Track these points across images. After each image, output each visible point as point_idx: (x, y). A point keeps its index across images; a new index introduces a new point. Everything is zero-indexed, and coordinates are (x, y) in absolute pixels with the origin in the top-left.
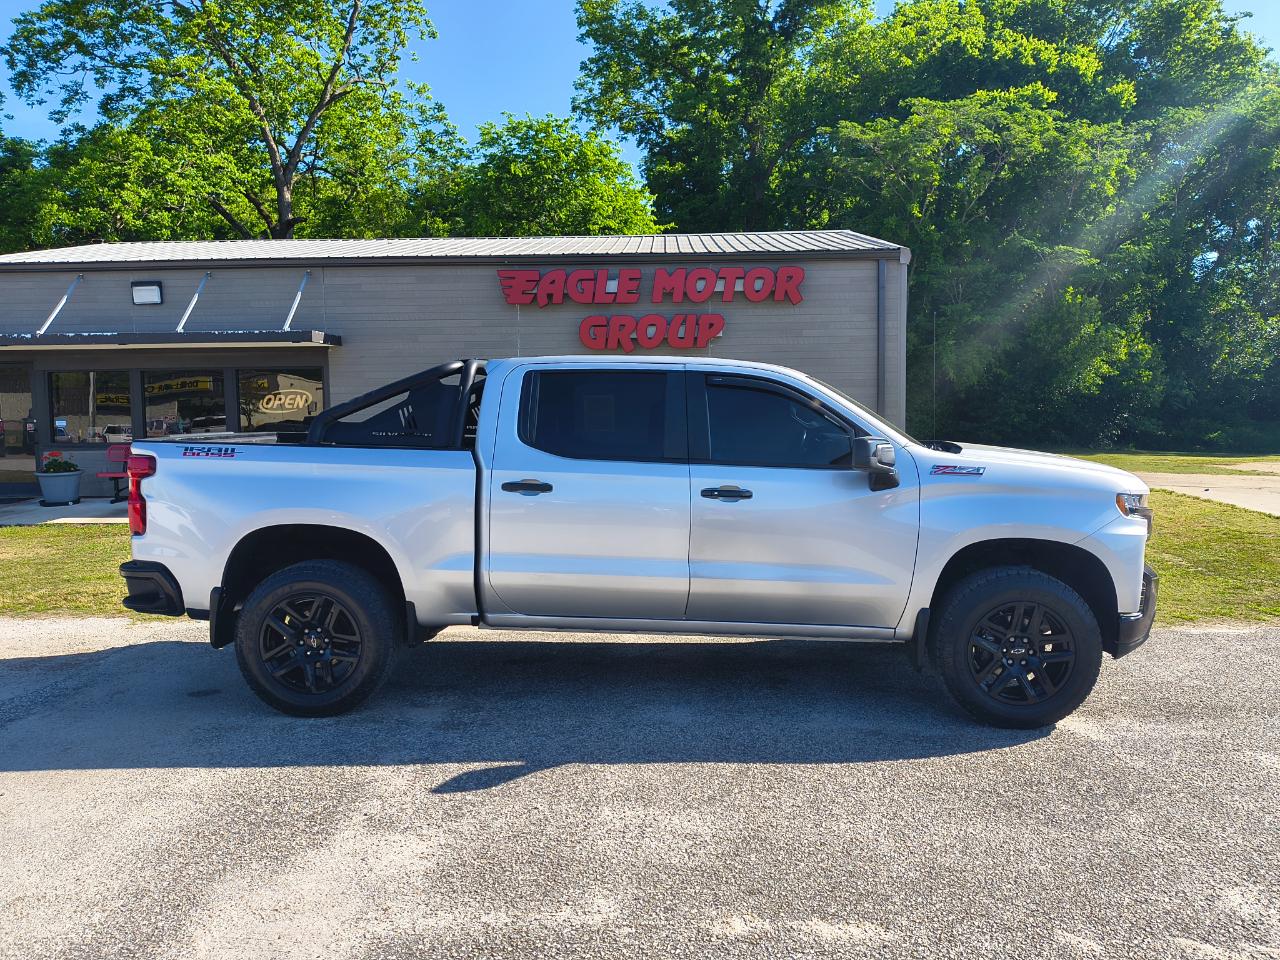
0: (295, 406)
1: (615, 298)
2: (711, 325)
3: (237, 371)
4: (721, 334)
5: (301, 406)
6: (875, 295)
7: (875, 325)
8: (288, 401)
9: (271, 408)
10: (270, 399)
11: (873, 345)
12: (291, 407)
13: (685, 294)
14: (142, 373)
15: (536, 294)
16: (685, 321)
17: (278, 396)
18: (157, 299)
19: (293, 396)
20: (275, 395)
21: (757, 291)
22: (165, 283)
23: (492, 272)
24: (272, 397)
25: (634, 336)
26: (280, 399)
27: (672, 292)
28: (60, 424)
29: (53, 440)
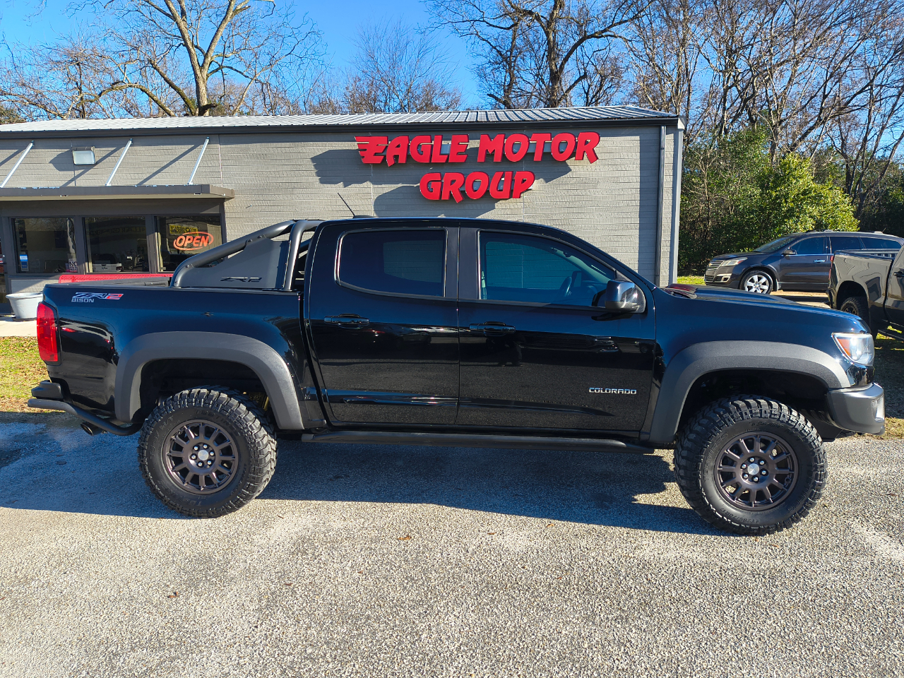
0: (201, 245)
1: (448, 159)
2: (524, 181)
3: (156, 217)
4: (531, 188)
5: (205, 245)
8: (195, 241)
9: (183, 247)
10: (181, 239)
12: (198, 245)
13: (503, 155)
14: (84, 219)
15: (385, 156)
17: (187, 239)
18: (93, 161)
19: (200, 237)
20: (185, 236)
21: (562, 152)
23: (351, 138)
24: (184, 238)
25: (462, 189)
26: (189, 240)
27: (492, 155)
28: (24, 258)
29: (19, 271)
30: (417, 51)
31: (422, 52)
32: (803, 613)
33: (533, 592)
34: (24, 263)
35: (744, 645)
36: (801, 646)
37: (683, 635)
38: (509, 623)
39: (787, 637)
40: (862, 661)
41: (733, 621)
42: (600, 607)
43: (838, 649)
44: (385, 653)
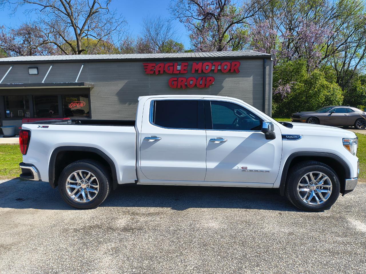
1: (180, 72)
2: (210, 80)
3: (62, 95)
4: (213, 83)
5: (82, 106)
6: (262, 70)
7: (262, 80)
8: (78, 105)
9: (73, 107)
11: (262, 86)
12: (79, 106)
13: (202, 70)
14: (32, 96)
15: (155, 71)
16: (202, 79)
17: (75, 103)
18: (37, 73)
19: (80, 103)
20: (74, 103)
21: (225, 69)
22: (39, 68)
23: (141, 64)
24: (73, 103)
25: (186, 84)
26: (75, 104)
27: (198, 70)
28: (8, 112)
29: (6, 117)
30: (166, 29)
31: (169, 29)
32: (329, 253)
33: (221, 246)
34: (8, 114)
35: (306, 266)
36: (329, 266)
37: (282, 262)
38: (213, 259)
39: (323, 263)
40: (352, 271)
41: (301, 257)
42: (248, 252)
43: (343, 267)
44: (164, 271)
